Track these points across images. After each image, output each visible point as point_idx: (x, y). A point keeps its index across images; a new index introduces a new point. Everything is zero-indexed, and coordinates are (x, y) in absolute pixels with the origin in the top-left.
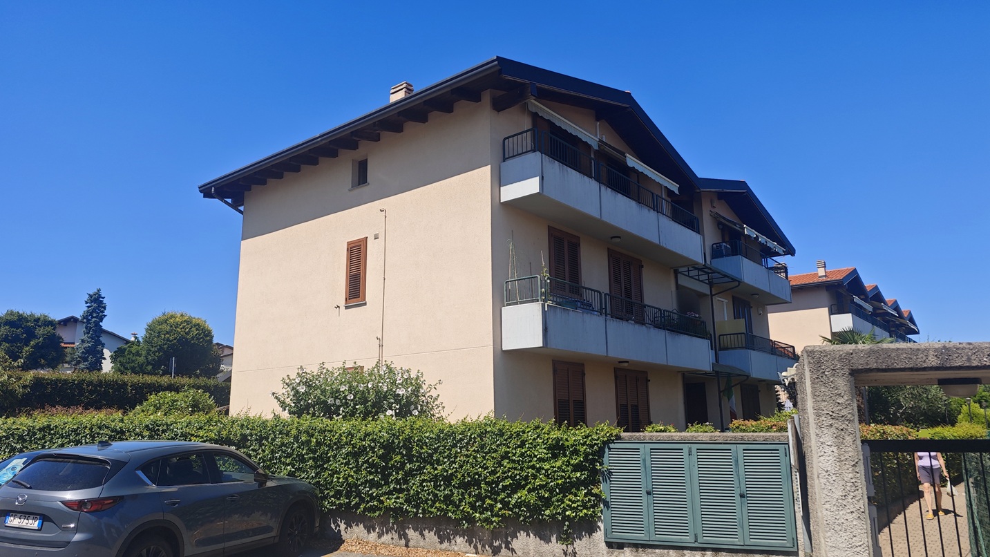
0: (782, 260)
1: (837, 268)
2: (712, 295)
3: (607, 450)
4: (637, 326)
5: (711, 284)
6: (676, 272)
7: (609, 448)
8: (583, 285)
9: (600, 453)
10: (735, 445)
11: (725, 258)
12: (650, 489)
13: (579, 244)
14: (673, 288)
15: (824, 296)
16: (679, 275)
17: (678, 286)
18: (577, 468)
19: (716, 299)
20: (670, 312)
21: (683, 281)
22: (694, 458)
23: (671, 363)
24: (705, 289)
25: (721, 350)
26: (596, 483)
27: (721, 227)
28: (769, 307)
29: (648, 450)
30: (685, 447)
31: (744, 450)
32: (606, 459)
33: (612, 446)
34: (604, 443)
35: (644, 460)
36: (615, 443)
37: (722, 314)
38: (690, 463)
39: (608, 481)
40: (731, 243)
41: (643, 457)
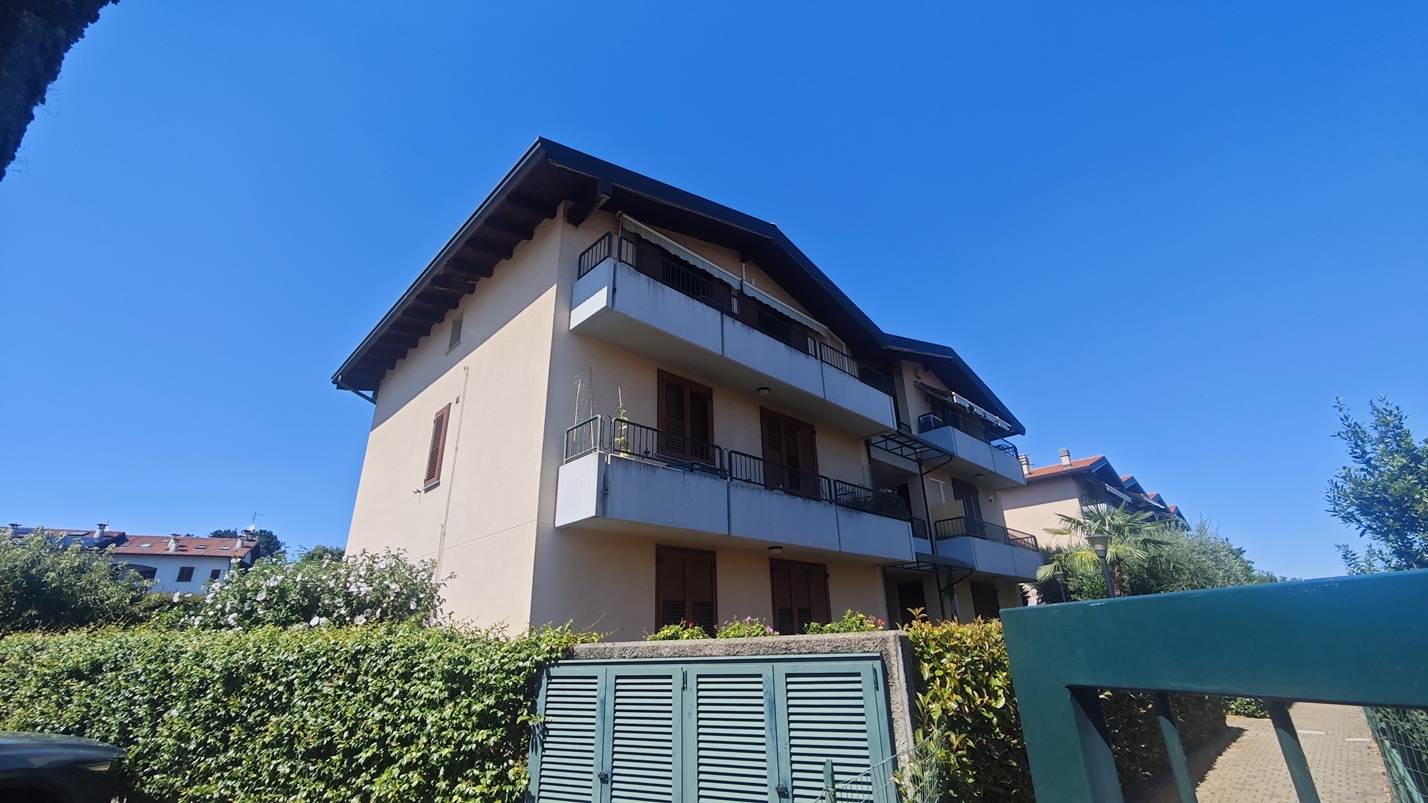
0: (1013, 440)
1: (1085, 458)
2: (922, 475)
3: (544, 681)
4: (786, 498)
5: (920, 462)
6: (868, 444)
7: (550, 677)
8: (716, 444)
9: (531, 688)
10: (769, 665)
11: (933, 431)
12: (607, 769)
13: (711, 397)
14: (865, 461)
15: (1072, 486)
16: (872, 448)
17: (870, 459)
18: (486, 720)
19: (929, 480)
20: (855, 486)
21: (877, 454)
22: (691, 696)
23: (847, 548)
24: (913, 468)
25: (937, 539)
26: (520, 754)
27: (930, 399)
28: (1004, 499)
29: (611, 680)
30: (676, 671)
31: (788, 675)
32: (541, 701)
33: (554, 671)
34: (538, 665)
35: (604, 702)
36: (559, 665)
37: (938, 498)
38: (683, 705)
39: (540, 749)
40: (945, 414)
41: (602, 696)
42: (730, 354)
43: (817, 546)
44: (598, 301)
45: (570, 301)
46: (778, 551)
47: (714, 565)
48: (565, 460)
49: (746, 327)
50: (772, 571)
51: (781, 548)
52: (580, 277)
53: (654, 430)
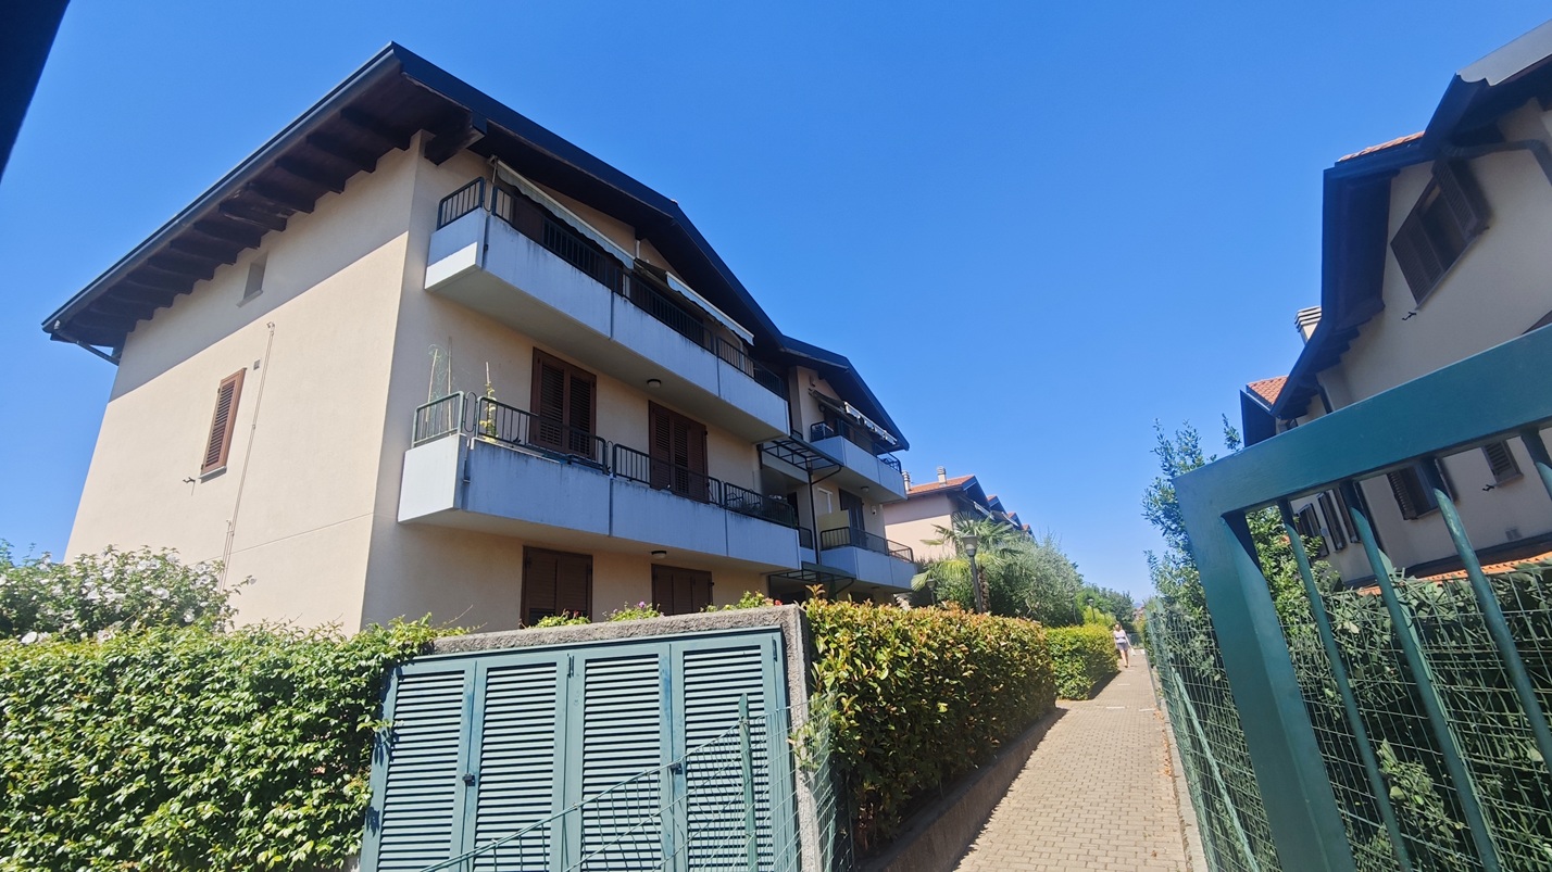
0: (898, 454)
1: (957, 478)
2: (811, 484)
3: (394, 681)
4: (674, 498)
5: (810, 471)
6: (760, 449)
7: (401, 677)
8: (597, 435)
9: (376, 689)
10: (666, 644)
11: (825, 440)
12: (474, 770)
13: (594, 385)
14: (756, 467)
15: (946, 503)
16: (763, 453)
17: (761, 466)
18: (311, 730)
19: (817, 489)
20: (746, 491)
21: (769, 461)
22: (578, 682)
23: (733, 554)
24: (803, 476)
25: (822, 549)
26: (358, 765)
27: (823, 409)
28: (887, 514)
29: (482, 673)
30: (561, 658)
31: (685, 653)
32: (388, 706)
33: (407, 670)
34: (387, 664)
35: (472, 699)
36: (413, 662)
37: (825, 508)
38: (568, 693)
39: (386, 758)
40: (837, 425)
41: (470, 692)
42: (619, 338)
43: (704, 551)
44: (466, 258)
45: (427, 254)
46: (662, 556)
47: (590, 571)
48: (413, 443)
49: (639, 311)
50: (654, 578)
51: (665, 552)
52: (440, 227)
53: (527, 414)
